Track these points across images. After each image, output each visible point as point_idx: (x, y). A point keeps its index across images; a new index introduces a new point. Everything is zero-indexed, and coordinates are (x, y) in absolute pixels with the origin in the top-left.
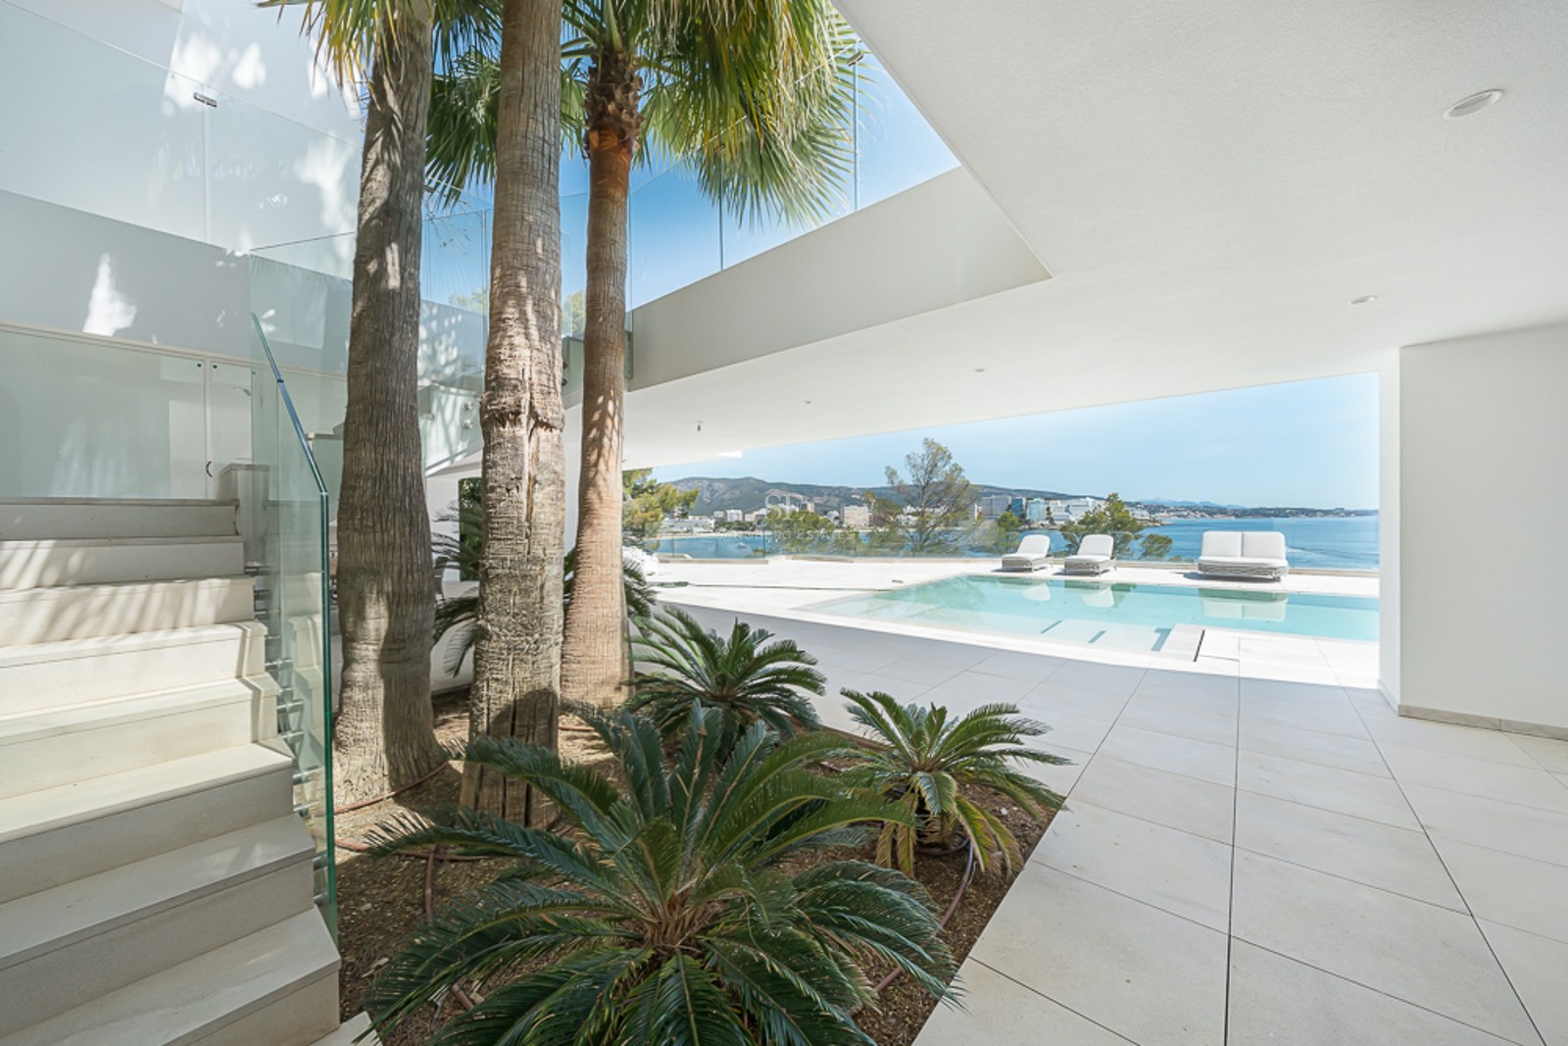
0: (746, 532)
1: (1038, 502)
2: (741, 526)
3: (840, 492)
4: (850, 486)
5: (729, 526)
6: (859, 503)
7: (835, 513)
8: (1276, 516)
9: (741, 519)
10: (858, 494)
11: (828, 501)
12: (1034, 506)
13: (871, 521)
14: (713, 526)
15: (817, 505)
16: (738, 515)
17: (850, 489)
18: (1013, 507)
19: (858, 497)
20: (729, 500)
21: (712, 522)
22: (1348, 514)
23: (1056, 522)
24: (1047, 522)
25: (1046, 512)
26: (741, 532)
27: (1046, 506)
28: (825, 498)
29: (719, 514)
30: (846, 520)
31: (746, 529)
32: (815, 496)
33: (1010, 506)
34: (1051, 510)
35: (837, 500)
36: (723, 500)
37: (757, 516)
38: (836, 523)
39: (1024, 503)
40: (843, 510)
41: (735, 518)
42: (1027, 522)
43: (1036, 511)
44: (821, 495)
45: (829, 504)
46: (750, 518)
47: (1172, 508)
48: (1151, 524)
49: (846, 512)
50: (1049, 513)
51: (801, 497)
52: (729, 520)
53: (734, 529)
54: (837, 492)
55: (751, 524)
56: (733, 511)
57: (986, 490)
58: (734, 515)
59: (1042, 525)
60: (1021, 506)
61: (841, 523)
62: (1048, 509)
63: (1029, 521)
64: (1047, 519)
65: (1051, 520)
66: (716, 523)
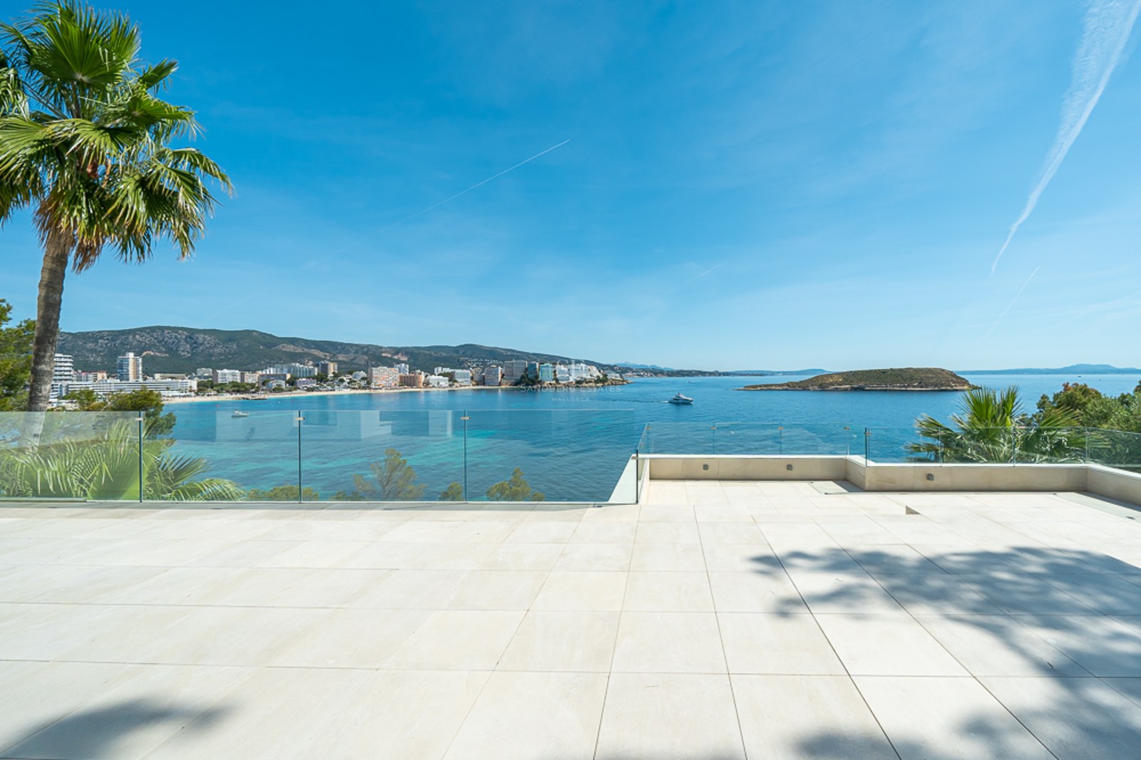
0: (245, 396)
1: (548, 366)
2: (238, 388)
3: (368, 350)
4: (380, 345)
5: (221, 388)
6: (390, 363)
7: (363, 374)
8: (688, 375)
9: (239, 381)
10: (389, 353)
11: (355, 359)
12: (544, 369)
13: (401, 382)
14: (195, 388)
15: (340, 363)
16: (234, 375)
17: (381, 348)
18: (529, 370)
19: (389, 356)
20: (220, 354)
21: (194, 384)
22: (720, 374)
23: (560, 382)
24: (554, 382)
25: (553, 374)
26: (239, 396)
27: (553, 370)
28: (352, 355)
29: (207, 372)
30: (374, 381)
31: (246, 391)
32: (340, 353)
33: (526, 369)
34: (557, 373)
35: (366, 358)
36: (211, 355)
37: (262, 376)
38: (363, 383)
39: (537, 367)
40: (371, 370)
41: (230, 379)
42: (540, 382)
43: (546, 374)
44: (348, 352)
45: (354, 361)
46: (251, 378)
47: (634, 370)
48: (621, 383)
49: (374, 372)
50: (555, 375)
51: (321, 354)
52: (220, 381)
53: (228, 392)
54: (365, 350)
55: (253, 386)
56: (226, 371)
57: (509, 353)
58: (228, 375)
59: (550, 384)
60: (535, 369)
61: (369, 383)
62: (555, 372)
63: (541, 381)
64: (554, 379)
65: (557, 380)
66: (199, 385)
